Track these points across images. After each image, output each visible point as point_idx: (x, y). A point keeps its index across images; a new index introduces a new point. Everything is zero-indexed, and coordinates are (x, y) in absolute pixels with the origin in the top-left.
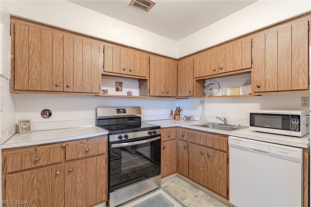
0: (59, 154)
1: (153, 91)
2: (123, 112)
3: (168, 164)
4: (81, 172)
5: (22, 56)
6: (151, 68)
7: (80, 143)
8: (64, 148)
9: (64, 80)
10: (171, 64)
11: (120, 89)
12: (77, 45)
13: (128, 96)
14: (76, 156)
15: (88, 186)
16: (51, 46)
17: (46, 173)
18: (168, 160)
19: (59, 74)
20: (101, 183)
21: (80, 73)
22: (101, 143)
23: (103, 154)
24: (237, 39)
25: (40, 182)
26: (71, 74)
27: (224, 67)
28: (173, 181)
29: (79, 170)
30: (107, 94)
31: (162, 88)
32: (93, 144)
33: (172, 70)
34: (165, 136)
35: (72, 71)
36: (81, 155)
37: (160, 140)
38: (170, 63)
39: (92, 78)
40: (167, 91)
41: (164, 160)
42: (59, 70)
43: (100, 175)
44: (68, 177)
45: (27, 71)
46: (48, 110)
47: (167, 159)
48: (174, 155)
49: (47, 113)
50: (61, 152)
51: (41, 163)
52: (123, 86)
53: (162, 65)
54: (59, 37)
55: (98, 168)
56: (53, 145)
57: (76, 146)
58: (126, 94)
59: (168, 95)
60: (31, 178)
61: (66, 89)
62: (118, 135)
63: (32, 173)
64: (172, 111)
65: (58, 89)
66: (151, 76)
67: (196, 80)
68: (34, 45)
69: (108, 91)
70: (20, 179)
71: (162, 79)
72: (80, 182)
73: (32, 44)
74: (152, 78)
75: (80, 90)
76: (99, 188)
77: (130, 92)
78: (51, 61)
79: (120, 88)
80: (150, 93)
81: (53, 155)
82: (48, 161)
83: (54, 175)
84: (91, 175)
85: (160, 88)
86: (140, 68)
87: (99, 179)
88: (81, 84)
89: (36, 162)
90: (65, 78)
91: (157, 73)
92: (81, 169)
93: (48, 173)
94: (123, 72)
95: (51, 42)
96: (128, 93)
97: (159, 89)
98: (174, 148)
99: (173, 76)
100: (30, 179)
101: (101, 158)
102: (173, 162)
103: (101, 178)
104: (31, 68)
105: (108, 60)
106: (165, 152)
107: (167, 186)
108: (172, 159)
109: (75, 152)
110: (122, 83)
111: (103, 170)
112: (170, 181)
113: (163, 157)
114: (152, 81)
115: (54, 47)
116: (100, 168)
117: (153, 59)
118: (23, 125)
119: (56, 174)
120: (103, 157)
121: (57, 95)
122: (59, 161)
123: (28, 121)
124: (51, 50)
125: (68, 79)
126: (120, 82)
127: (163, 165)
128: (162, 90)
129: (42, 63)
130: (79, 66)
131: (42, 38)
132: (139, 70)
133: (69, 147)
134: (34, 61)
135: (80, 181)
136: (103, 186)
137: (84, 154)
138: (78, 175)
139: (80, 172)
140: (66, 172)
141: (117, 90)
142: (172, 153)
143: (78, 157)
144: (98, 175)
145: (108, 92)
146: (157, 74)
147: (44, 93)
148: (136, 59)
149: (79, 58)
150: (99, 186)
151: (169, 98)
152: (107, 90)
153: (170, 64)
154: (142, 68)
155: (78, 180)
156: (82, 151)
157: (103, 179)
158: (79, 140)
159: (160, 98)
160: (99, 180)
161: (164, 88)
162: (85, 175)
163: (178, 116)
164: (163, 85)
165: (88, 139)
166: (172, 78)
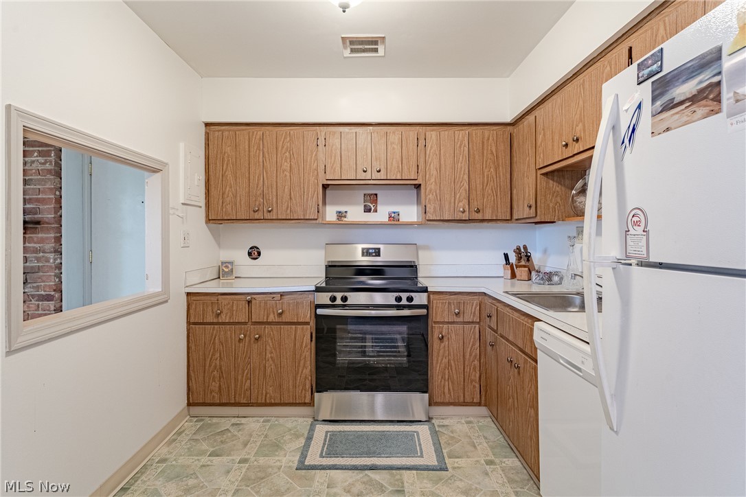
0: (244, 311)
1: (435, 208)
2: (374, 254)
3: (455, 377)
4: (273, 345)
5: (215, 174)
6: (429, 158)
7: (271, 299)
8: (249, 302)
9: (265, 202)
10: (488, 139)
11: (373, 208)
12: (281, 143)
13: (389, 223)
14: (265, 318)
15: (282, 370)
16: (247, 153)
17: (229, 333)
18: (454, 369)
19: (258, 193)
20: (302, 372)
21: (286, 187)
22: (303, 303)
23: (307, 323)
24: (603, 54)
25: (222, 344)
26: (274, 190)
27: (582, 136)
28: (468, 423)
29: (270, 341)
30: (345, 219)
31: (459, 201)
32: (289, 304)
33: (492, 153)
34: (446, 312)
35: (275, 186)
36: (272, 318)
37: (427, 316)
38: (486, 136)
39: (305, 194)
40: (474, 206)
41: (443, 365)
42: (257, 187)
43: (301, 357)
44: (255, 346)
45: (221, 193)
46: (256, 247)
47: (453, 365)
48: (474, 361)
49: (254, 253)
50: (245, 308)
51: (223, 318)
52: (378, 202)
53: (460, 147)
54: (258, 137)
55: (298, 345)
56: (236, 297)
57: (266, 303)
58: (386, 219)
59: (479, 216)
60: (212, 335)
61: (268, 216)
62: (330, 294)
63: (213, 330)
64: (506, 256)
65: (257, 216)
66: (430, 174)
67: (543, 174)
68: (228, 156)
69: (348, 213)
70: (202, 334)
71: (459, 178)
72: (270, 359)
73: (226, 155)
74: (433, 180)
75: (287, 215)
76: (299, 378)
77: (394, 213)
78: (247, 176)
79: (372, 206)
80: (428, 214)
81: (237, 311)
82: (230, 318)
83: (237, 339)
84: (286, 353)
85: (453, 200)
86: (400, 163)
87: (299, 363)
88: (288, 205)
89: (218, 315)
90: (266, 198)
91: (445, 166)
92: (272, 339)
93: (231, 334)
94: (363, 176)
95: (247, 147)
96: (389, 214)
97: (453, 204)
98: (473, 345)
99: (496, 169)
100: (212, 337)
101: (303, 329)
102: (473, 378)
103: (302, 362)
104: (225, 189)
105: (333, 158)
106: (447, 349)
107: (447, 426)
108: (467, 370)
109: (264, 312)
110: (376, 195)
111: (305, 351)
112: (463, 421)
113: (440, 359)
114: (433, 186)
115: (252, 154)
116: (301, 346)
117: (434, 136)
118: (225, 267)
119: (240, 339)
120: (307, 329)
121: (256, 224)
122: (243, 321)
123: (232, 263)
124: (247, 158)
125: (269, 199)
126: (372, 194)
127: (440, 377)
128: (461, 204)
129: (238, 180)
130: (286, 176)
131: (237, 144)
132: (398, 167)
133: (256, 303)
134: (228, 178)
135: (271, 357)
136: (306, 377)
137: (276, 317)
138: (268, 348)
139: (271, 344)
140: (253, 340)
141: (367, 210)
142: (468, 354)
143: (267, 319)
144: (298, 356)
145: (348, 215)
146: (445, 169)
147: (241, 222)
148: (391, 144)
149: (286, 164)
150: (299, 375)
151: (485, 224)
152: (346, 212)
153: (486, 138)
154: (404, 161)
155: (269, 355)
156: (274, 312)
157: (306, 365)
158: (271, 293)
159: (456, 224)
160: (299, 366)
161: (466, 201)
162: (278, 351)
163: (523, 269)
164: (462, 193)
165: (282, 294)
166: (494, 173)
